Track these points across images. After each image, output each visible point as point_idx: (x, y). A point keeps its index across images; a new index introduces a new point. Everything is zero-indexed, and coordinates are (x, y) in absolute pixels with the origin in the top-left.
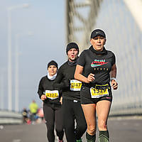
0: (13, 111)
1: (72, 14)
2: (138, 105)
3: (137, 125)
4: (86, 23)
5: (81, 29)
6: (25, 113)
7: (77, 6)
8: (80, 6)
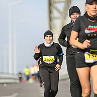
0: (13, 74)
1: (52, 8)
4: (62, 14)
5: (59, 18)
6: (20, 76)
7: (56, 3)
8: (58, 2)
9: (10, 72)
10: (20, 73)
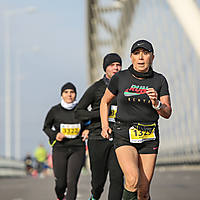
0: (13, 158)
1: (95, 22)
2: (189, 150)
3: (188, 178)
5: (109, 43)
6: (29, 162)
7: (102, 10)
8: (106, 10)
9: (8, 154)
10: (29, 158)
